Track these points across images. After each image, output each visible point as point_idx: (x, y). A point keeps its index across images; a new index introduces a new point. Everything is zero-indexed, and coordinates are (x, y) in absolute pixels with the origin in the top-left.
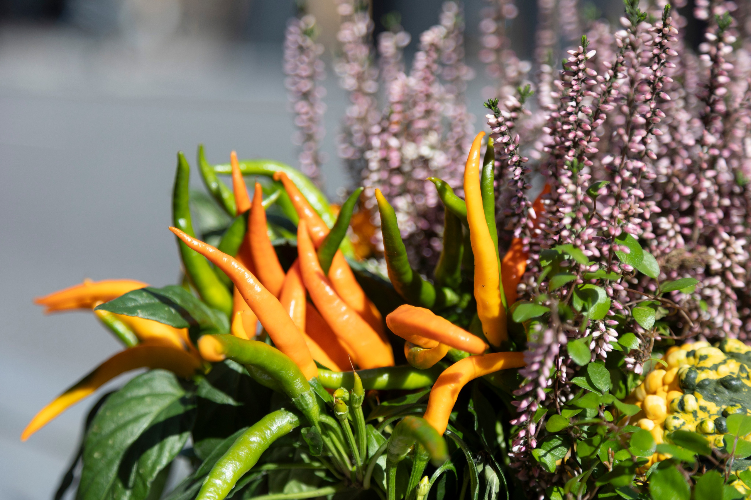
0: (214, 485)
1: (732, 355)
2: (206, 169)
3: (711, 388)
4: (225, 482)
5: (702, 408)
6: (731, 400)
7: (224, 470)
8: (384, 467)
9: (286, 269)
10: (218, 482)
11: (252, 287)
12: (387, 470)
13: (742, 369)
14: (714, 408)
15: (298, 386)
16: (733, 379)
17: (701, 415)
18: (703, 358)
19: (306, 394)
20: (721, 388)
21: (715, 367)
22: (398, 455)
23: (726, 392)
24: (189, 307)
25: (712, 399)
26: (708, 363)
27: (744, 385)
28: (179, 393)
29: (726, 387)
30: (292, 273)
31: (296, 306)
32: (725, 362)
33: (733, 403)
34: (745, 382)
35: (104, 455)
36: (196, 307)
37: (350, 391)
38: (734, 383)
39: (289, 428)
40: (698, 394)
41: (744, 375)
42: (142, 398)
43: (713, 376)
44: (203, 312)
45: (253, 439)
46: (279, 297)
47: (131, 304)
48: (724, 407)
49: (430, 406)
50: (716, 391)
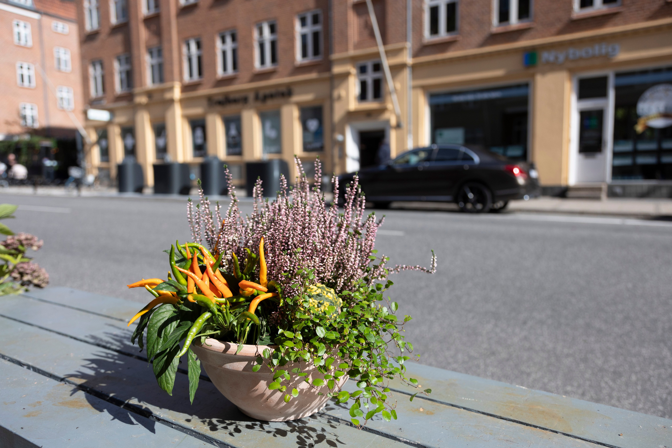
0: (191, 334)
1: (319, 287)
2: (179, 246)
3: (315, 296)
4: (194, 333)
5: (314, 302)
6: (320, 299)
7: (193, 330)
8: (236, 324)
9: (203, 273)
10: (192, 333)
11: (198, 280)
12: (237, 326)
13: (322, 291)
14: (316, 302)
15: (212, 305)
16: (320, 294)
17: (313, 303)
18: (312, 289)
19: (214, 307)
20: (317, 296)
21: (316, 291)
22: (241, 321)
23: (319, 297)
24: (177, 286)
25: (316, 299)
26: (314, 290)
27: (323, 295)
28: (174, 309)
29: (319, 296)
30: (205, 274)
31: (207, 282)
32: (317, 289)
33: (321, 300)
34: (323, 294)
35: (154, 329)
36: (178, 285)
37: (226, 305)
38: (320, 295)
39: (209, 317)
40: (312, 298)
41: (323, 292)
42: (164, 312)
43: (315, 293)
44: (180, 286)
45: (200, 321)
46: (202, 279)
47: (161, 287)
48: (319, 301)
49: (250, 309)
50: (316, 297)
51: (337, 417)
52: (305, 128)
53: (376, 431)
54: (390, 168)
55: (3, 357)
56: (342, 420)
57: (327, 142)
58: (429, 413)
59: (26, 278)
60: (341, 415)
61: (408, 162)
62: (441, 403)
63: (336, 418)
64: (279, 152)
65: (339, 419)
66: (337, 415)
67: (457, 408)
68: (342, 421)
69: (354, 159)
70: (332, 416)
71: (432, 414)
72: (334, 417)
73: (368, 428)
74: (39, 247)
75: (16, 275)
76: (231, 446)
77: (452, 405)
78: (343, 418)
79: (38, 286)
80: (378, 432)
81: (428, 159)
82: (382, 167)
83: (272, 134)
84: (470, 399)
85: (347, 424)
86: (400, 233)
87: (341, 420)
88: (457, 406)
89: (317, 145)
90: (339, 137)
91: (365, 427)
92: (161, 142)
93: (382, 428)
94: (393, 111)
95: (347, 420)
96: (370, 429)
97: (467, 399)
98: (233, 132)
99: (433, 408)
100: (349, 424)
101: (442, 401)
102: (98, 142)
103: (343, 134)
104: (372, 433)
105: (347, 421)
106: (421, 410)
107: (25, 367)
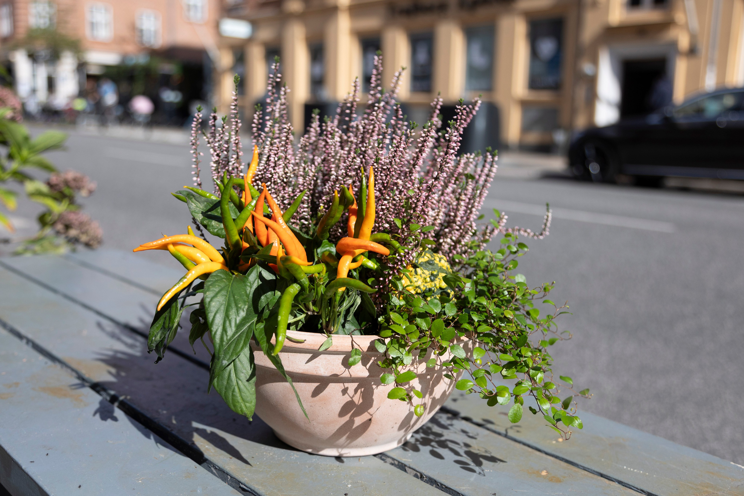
14: (427, 273)
51: (403, 462)
52: (534, 53)
53: (455, 491)
54: (668, 122)
55: (5, 325)
56: (410, 468)
57: (567, 76)
58: (554, 479)
59: (73, 233)
60: (411, 460)
61: (700, 111)
62: (585, 469)
63: (402, 464)
64: (490, 89)
65: (405, 466)
66: (404, 460)
67: (606, 480)
68: (410, 470)
69: (609, 103)
70: (396, 460)
71: (559, 481)
72: (399, 462)
73: (444, 486)
74: (91, 192)
75: (60, 227)
76: (231, 477)
77: (602, 475)
78: (411, 466)
79: (88, 245)
80: (458, 493)
81: (736, 109)
82: (654, 119)
83: (479, 60)
84: (636, 471)
85: (416, 476)
86: (665, 228)
87: (408, 467)
88: (607, 476)
89: (550, 80)
90: (587, 68)
91: (440, 483)
92: (318, 70)
93: (465, 488)
94: (686, 27)
95: (417, 469)
96: (446, 487)
97: (632, 469)
98: (422, 57)
99: (565, 473)
100: (419, 475)
101: (586, 466)
102: (233, 69)
103: (595, 62)
104: (450, 494)
105: (416, 471)
106: (544, 473)
107: (24, 341)
